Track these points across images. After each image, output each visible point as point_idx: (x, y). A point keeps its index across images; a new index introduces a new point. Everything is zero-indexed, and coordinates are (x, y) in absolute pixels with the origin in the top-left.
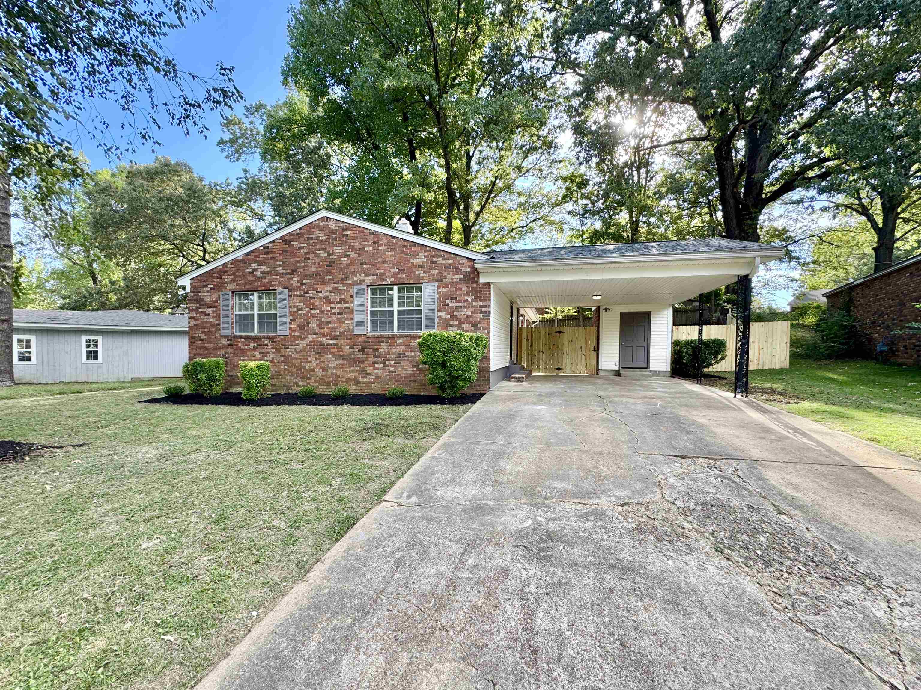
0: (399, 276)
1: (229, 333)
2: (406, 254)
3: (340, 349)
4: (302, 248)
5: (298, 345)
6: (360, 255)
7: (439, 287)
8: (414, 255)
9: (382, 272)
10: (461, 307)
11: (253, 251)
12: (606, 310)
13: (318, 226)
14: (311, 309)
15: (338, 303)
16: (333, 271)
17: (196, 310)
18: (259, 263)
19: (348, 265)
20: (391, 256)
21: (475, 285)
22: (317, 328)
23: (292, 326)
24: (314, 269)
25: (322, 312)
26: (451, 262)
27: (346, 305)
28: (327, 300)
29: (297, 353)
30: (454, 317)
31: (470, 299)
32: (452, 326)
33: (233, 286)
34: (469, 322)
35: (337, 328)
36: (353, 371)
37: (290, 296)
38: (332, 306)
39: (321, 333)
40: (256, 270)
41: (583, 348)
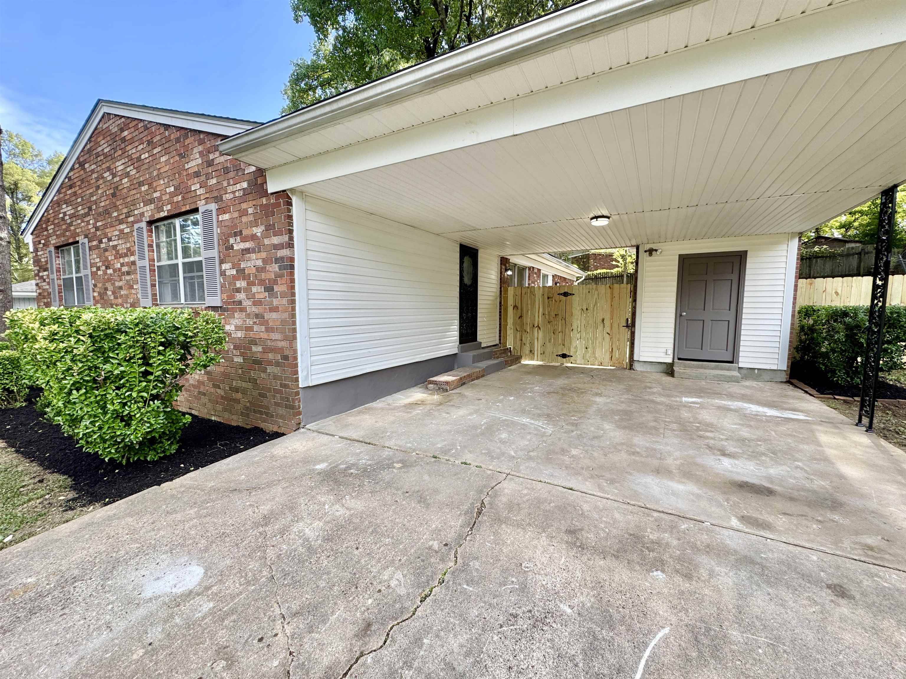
0: (175, 199)
2: (180, 155)
4: (93, 171)
6: (137, 170)
7: (219, 212)
8: (188, 154)
9: (158, 194)
10: (249, 250)
11: (61, 186)
12: (652, 252)
14: (107, 268)
15: (126, 255)
16: (118, 203)
17: (38, 274)
18: (67, 203)
19: (128, 189)
20: (166, 163)
21: (263, 200)
23: (95, 294)
24: (104, 204)
25: (114, 271)
27: (132, 258)
28: (117, 252)
30: (241, 273)
31: (258, 231)
32: (238, 290)
33: (54, 240)
34: (261, 282)
37: (90, 248)
38: (122, 260)
40: (66, 214)
41: (607, 323)
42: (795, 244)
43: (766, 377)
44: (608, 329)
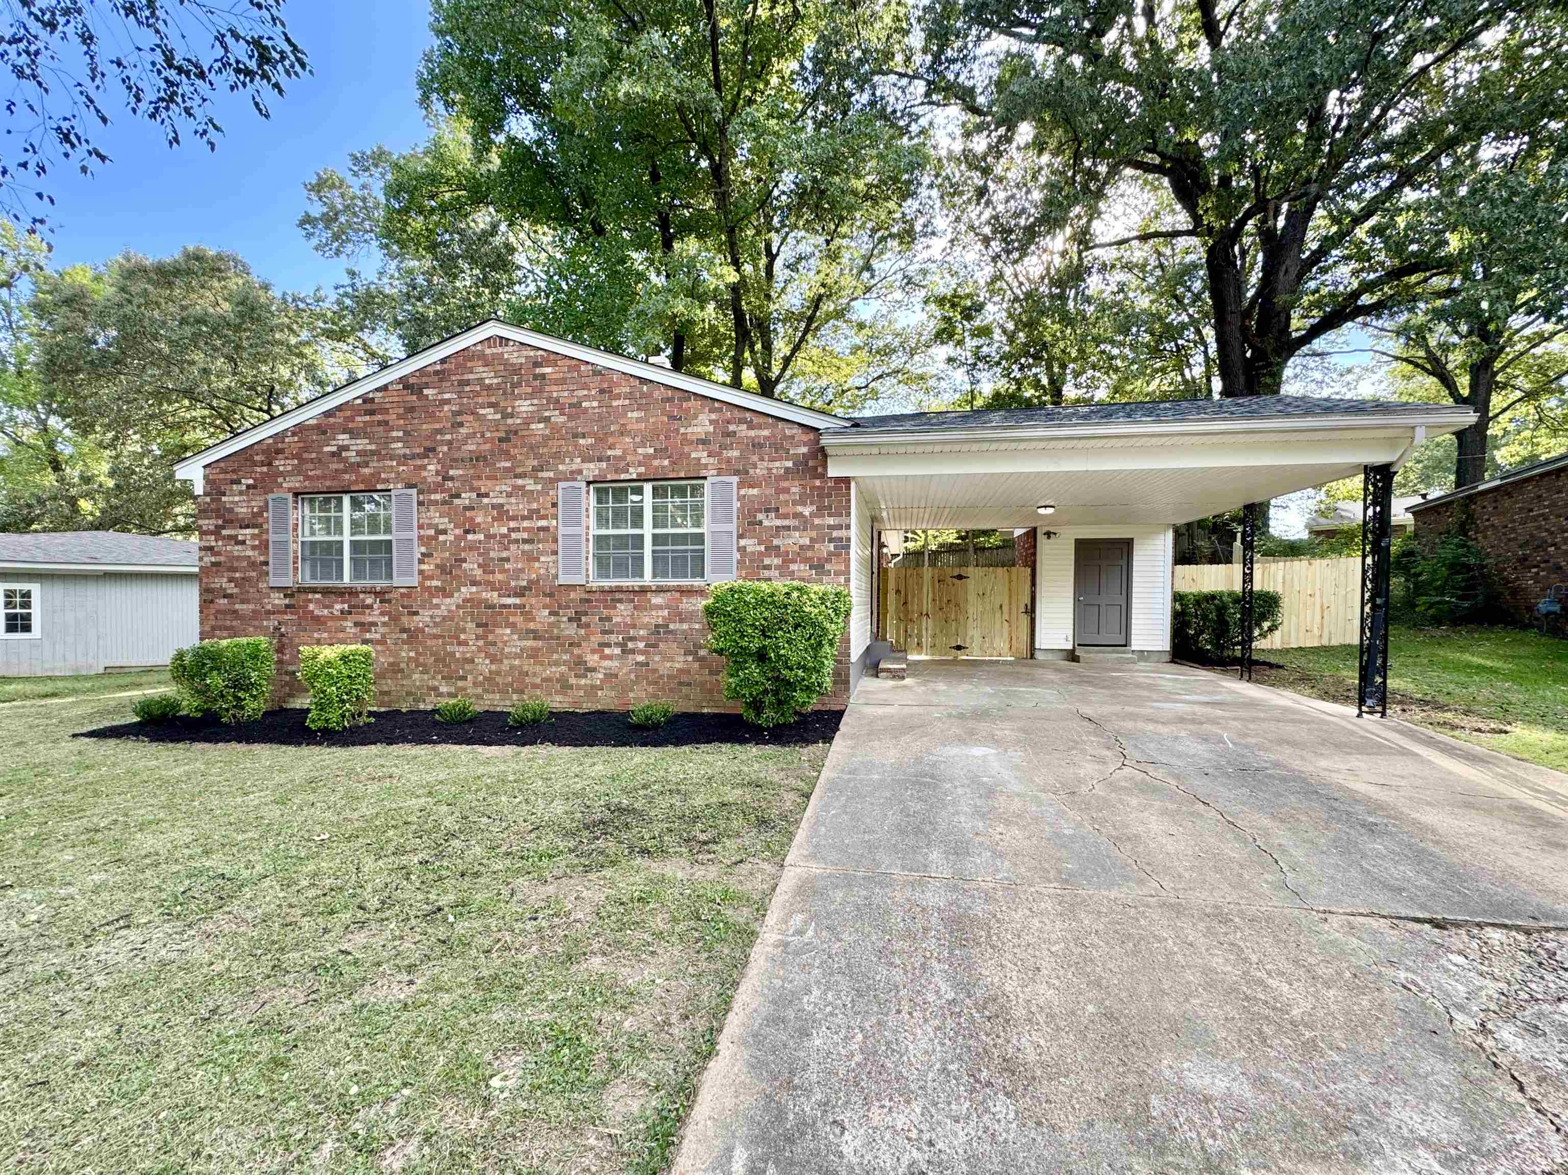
0: (656, 463)
1: (288, 582)
2: (672, 418)
3: (529, 616)
4: (448, 402)
5: (438, 606)
6: (571, 417)
7: (741, 485)
8: (688, 417)
9: (618, 452)
10: (788, 528)
11: (339, 408)
12: (1048, 534)
13: (482, 356)
14: (467, 532)
15: (524, 518)
16: (513, 452)
17: (217, 531)
18: (353, 434)
19: (546, 438)
20: (638, 420)
21: (818, 483)
22: (479, 572)
23: (424, 567)
24: (473, 447)
25: (489, 537)
26: (766, 433)
27: (543, 523)
28: (501, 514)
29: (436, 625)
30: (773, 550)
31: (807, 511)
32: (767, 567)
33: (295, 482)
34: (805, 560)
35: (522, 570)
36: (557, 663)
37: (420, 503)
38: (512, 524)
39: (488, 583)
40: (346, 448)
41: (1005, 608)
42: (1170, 535)
43: (1154, 658)
44: (1006, 616)
